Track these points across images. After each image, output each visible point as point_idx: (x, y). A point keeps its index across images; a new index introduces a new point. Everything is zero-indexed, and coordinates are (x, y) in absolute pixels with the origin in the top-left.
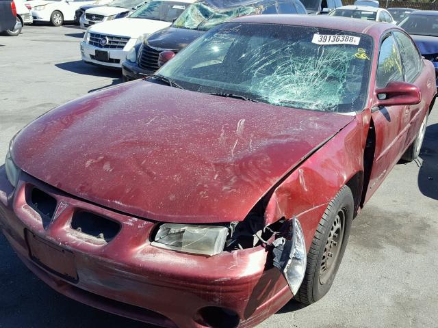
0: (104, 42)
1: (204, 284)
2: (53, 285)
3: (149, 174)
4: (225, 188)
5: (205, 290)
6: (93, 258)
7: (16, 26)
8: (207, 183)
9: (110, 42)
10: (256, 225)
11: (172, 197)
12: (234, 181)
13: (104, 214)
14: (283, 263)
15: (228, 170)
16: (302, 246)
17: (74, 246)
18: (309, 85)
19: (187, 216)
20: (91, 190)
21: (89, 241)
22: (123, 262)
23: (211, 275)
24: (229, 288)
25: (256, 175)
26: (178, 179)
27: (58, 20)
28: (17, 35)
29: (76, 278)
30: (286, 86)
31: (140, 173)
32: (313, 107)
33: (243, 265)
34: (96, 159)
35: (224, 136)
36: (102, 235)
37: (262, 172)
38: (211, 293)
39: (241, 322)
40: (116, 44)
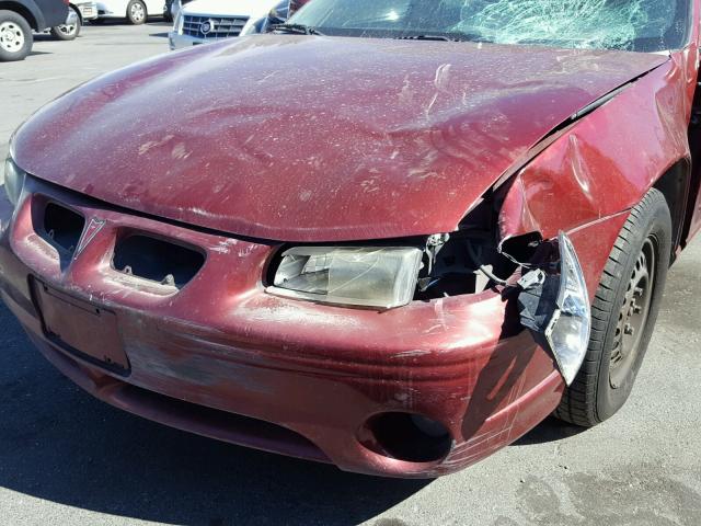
0: (206, 28)
1: (375, 363)
2: (89, 387)
3: (261, 157)
4: (413, 172)
5: (379, 375)
6: (153, 320)
7: (69, 19)
8: (376, 164)
9: (216, 27)
10: (480, 250)
11: (305, 195)
12: (431, 160)
13: (172, 234)
14: (541, 318)
15: (419, 141)
16: (581, 289)
17: (117, 299)
18: (572, 15)
19: (336, 228)
20: (147, 191)
21: (145, 289)
22: (212, 324)
23: (389, 346)
24: (428, 371)
25: (478, 146)
26: (317, 163)
27: (138, 14)
28: (73, 39)
29: (126, 367)
30: (527, 20)
31: (243, 157)
32: (585, 45)
33: (455, 326)
34: (160, 140)
35: (410, 89)
36: (170, 278)
37: (491, 139)
38: (392, 382)
39: (455, 445)
40: (226, 31)
